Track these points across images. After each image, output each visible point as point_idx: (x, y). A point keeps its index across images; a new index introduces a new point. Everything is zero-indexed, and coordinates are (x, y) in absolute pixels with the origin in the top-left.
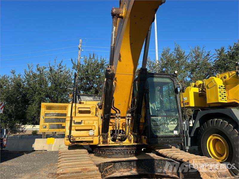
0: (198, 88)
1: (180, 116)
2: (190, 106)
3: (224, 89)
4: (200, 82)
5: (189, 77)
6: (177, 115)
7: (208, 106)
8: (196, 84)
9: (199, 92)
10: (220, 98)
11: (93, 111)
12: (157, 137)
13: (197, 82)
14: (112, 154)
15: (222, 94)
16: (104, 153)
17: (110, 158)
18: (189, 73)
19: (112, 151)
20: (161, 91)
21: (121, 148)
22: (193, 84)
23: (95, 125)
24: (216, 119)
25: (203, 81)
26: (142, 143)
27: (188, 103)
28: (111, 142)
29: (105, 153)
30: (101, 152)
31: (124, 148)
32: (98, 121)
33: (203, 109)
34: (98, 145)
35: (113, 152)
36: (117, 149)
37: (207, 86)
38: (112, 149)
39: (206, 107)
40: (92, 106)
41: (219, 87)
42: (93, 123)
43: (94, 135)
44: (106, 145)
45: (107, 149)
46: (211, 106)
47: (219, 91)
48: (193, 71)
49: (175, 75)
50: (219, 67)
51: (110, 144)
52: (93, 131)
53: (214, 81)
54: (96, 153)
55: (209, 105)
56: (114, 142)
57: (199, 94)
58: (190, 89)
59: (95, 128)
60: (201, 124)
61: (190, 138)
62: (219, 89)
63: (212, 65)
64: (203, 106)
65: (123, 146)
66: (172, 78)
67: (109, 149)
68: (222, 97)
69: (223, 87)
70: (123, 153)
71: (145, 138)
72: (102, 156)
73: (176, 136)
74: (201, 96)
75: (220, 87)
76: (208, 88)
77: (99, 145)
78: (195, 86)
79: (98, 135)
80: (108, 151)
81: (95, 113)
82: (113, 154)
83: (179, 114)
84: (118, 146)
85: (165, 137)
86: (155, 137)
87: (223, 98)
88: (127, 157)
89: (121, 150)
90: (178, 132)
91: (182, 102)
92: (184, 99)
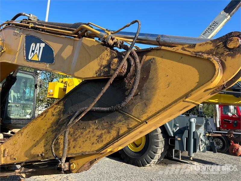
0: (64, 84)
2: (53, 97)
4: (66, 80)
8: (63, 81)
9: (64, 87)
13: (64, 78)
22: (61, 80)
27: (53, 95)
49: (37, 74)
53: (73, 81)
58: (57, 83)
73: (28, 119)
76: (69, 86)
78: (62, 82)
86: (9, 119)
90: (30, 116)
91: (48, 93)
92: (50, 91)
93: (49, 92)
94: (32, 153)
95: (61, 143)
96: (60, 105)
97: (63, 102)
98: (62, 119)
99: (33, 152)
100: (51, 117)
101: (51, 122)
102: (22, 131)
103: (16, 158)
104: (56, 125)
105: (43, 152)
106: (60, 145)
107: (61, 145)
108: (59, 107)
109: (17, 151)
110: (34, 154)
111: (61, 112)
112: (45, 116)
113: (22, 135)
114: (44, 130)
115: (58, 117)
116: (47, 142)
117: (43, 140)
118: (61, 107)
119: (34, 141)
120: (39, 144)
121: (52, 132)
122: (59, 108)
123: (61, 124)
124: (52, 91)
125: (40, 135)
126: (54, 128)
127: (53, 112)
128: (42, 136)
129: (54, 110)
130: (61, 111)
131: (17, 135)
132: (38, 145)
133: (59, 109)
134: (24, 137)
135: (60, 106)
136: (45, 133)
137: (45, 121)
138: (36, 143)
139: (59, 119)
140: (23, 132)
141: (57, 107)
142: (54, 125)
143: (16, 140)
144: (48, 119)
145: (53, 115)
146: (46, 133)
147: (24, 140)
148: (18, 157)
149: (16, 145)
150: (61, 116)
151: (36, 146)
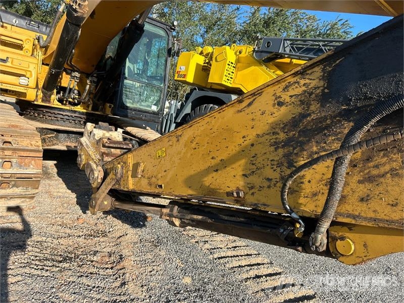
0: (204, 57)
1: (165, 88)
2: (185, 81)
3: (233, 67)
4: (209, 49)
5: (201, 36)
6: (162, 86)
7: (209, 87)
8: (204, 51)
9: (204, 63)
10: (225, 78)
11: (28, 46)
12: (127, 108)
13: (206, 47)
14: (56, 120)
15: (229, 74)
16: (41, 116)
17: (51, 124)
18: (203, 30)
19: (56, 116)
20: (149, 46)
21: (72, 114)
22: (200, 49)
23: (32, 71)
24: (212, 105)
25: (213, 49)
26: (104, 112)
27: (185, 76)
28: (56, 102)
29: (43, 117)
30: (36, 115)
31: (76, 115)
32: (38, 66)
33: (201, 89)
34: (33, 102)
35: (57, 118)
36: (65, 113)
37: (216, 58)
38: (56, 112)
39: (207, 87)
40: (27, 38)
41: (228, 63)
42: (27, 66)
43: (28, 85)
44: (47, 105)
45: (49, 110)
46: (212, 87)
47: (226, 68)
48: (209, 28)
49: (173, 27)
50: (246, 34)
51: (54, 104)
52: (27, 79)
53: (225, 52)
54: (27, 115)
55: (211, 86)
56: (60, 104)
57: (203, 66)
58: (193, 55)
59: (31, 75)
60: (193, 108)
61: (175, 124)
62: (227, 66)
63: (239, 28)
64: (204, 85)
65: (75, 112)
66: (167, 30)
67: (52, 111)
68: (227, 78)
69: (233, 65)
70: (73, 122)
71: (110, 107)
72: (39, 121)
73: (154, 113)
74: (205, 70)
75: (230, 63)
76: (216, 61)
77: (35, 103)
78: (201, 53)
79: (35, 87)
80: (50, 114)
81: (31, 52)
82: (58, 121)
83: (165, 85)
84: (67, 110)
85: (139, 111)
86: (125, 108)
87: (228, 80)
88: (79, 128)
89: (71, 116)
90: (157, 108)
91: (177, 73)
92: (181, 68)
93: (180, 70)
94: (207, 185)
95: (307, 180)
96: (307, 77)
97: (323, 70)
98: (313, 116)
99: (208, 181)
100: (270, 108)
101: (271, 120)
102: (180, 134)
103: (163, 186)
104: (290, 131)
105: (241, 188)
106: (302, 183)
107: (306, 183)
108: (302, 82)
109: (165, 171)
110: (212, 186)
111: (313, 96)
112: (250, 105)
113: (178, 140)
114: (244, 137)
115: (299, 110)
116: (254, 167)
117: (243, 162)
118: (314, 81)
119: (213, 158)
120: (227, 169)
121: (271, 145)
122: (304, 85)
123: (309, 127)
124: (183, 68)
125: (233, 147)
126: (282, 136)
127: (278, 95)
128: (239, 152)
129: (286, 89)
130: (311, 94)
131: (167, 140)
132: (224, 171)
133: (304, 88)
134: (185, 146)
135: (307, 81)
136: (246, 147)
137: (251, 116)
138: (218, 165)
139: (303, 116)
140: (180, 136)
141: (298, 83)
142: (283, 128)
143: (164, 149)
144: (260, 112)
145: (280, 104)
146: (252, 145)
147: (183, 151)
148: (167, 183)
149: (163, 159)
150: (313, 108)
151: (219, 172)
